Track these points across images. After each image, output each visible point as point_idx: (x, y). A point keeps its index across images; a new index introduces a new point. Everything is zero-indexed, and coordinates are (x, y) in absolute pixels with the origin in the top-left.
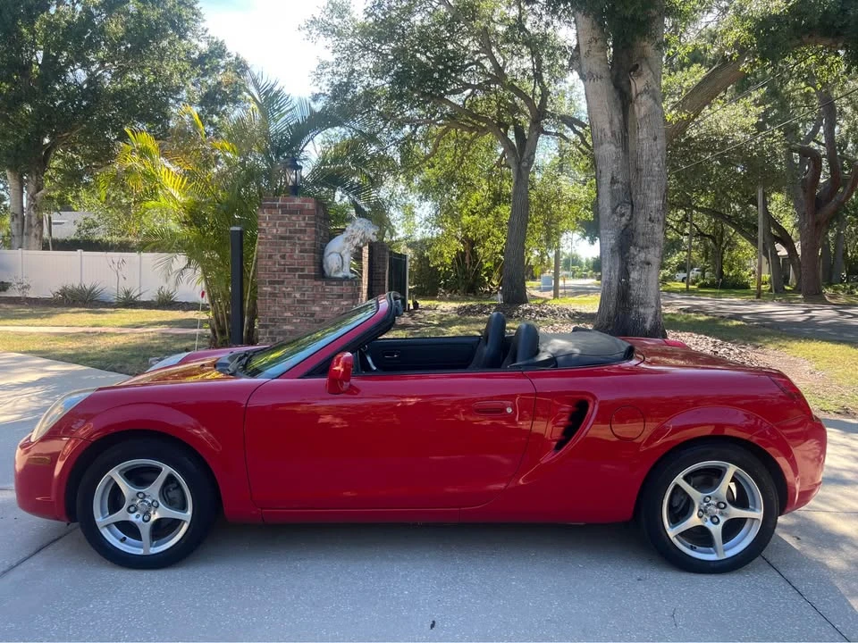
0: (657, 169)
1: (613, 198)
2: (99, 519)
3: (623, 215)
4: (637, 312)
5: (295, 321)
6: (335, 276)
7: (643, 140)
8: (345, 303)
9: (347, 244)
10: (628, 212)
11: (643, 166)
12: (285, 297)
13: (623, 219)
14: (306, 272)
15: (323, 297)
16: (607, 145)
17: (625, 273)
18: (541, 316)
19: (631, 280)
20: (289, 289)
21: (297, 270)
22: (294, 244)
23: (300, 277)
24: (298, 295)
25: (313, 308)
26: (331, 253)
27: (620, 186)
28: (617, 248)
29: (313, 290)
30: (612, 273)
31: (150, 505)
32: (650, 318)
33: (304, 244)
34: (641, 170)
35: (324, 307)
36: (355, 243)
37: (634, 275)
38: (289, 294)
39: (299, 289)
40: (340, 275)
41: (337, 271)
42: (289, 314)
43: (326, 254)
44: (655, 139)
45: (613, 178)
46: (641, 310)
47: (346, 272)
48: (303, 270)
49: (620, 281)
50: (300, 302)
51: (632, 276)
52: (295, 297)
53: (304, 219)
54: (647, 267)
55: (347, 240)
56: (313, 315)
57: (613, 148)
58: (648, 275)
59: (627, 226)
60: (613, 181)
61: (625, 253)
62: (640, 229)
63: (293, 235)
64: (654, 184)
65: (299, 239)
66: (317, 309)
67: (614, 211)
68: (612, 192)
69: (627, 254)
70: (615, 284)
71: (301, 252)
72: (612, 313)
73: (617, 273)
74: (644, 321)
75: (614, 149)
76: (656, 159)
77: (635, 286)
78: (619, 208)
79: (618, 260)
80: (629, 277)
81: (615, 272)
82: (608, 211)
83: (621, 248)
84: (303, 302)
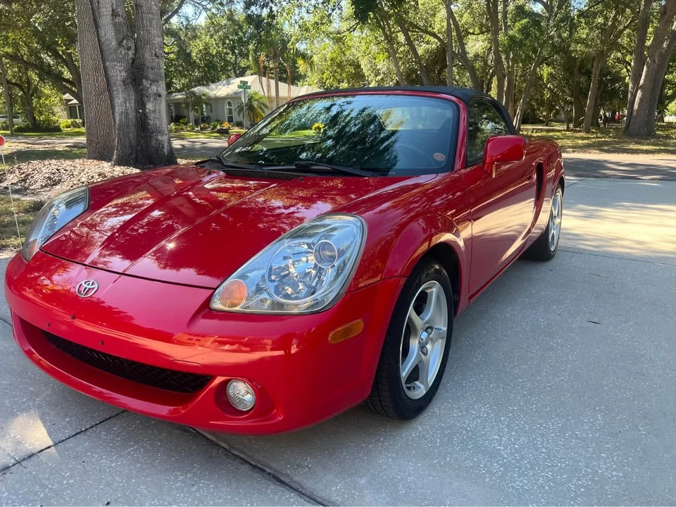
0: (155, 7)
1: (117, 31)
3: (129, 49)
4: (157, 140)
10: (133, 47)
13: (130, 52)
17: (141, 103)
19: (147, 111)
27: (121, 19)
28: (129, 81)
30: (128, 105)
32: (166, 144)
34: (141, 7)
37: (150, 106)
45: (113, 10)
46: (160, 138)
49: (138, 112)
51: (148, 106)
54: (158, 98)
58: (160, 106)
59: (134, 60)
60: (114, 14)
61: (139, 85)
62: (147, 63)
64: (154, 22)
67: (120, 43)
68: (115, 25)
69: (141, 87)
70: (132, 115)
72: (133, 142)
73: (133, 105)
74: (163, 147)
77: (152, 116)
78: (125, 42)
79: (132, 92)
80: (146, 108)
81: (130, 103)
82: (114, 43)
83: (134, 80)
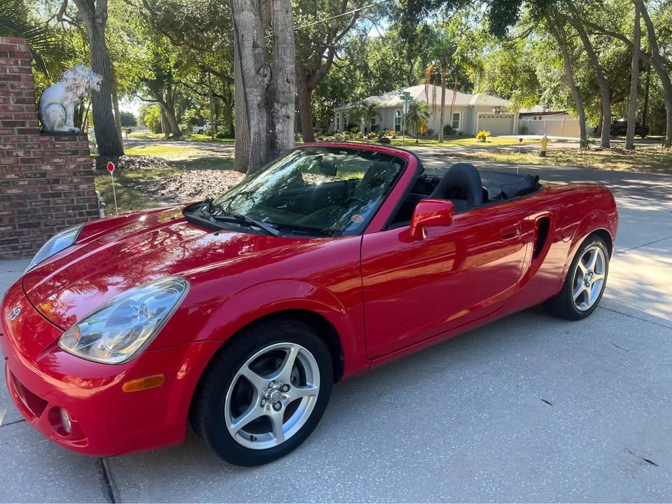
0: (289, 38)
1: (256, 61)
3: (265, 76)
5: (21, 183)
6: (60, 130)
7: (277, 11)
8: (82, 159)
9: (70, 95)
10: (269, 74)
11: (280, 35)
12: (4, 156)
13: (266, 79)
14: (28, 126)
15: (54, 154)
16: (247, 12)
17: (271, 125)
19: (277, 131)
20: (8, 147)
21: (13, 124)
22: (7, 93)
23: (21, 132)
24: (21, 154)
25: (43, 168)
26: (50, 104)
27: (260, 50)
28: (263, 104)
29: (39, 147)
30: (261, 126)
33: (20, 93)
34: (277, 38)
35: (58, 166)
36: (79, 93)
37: (279, 127)
38: (9, 154)
39: (21, 146)
40: (66, 129)
41: (61, 125)
42: (13, 176)
44: (287, 12)
45: (254, 42)
47: (70, 126)
48: (23, 124)
49: (268, 132)
50: (23, 160)
51: (277, 127)
52: (17, 156)
53: (16, 63)
54: (287, 120)
55: (69, 89)
56: (43, 175)
57: (252, 14)
58: (288, 127)
59: (268, 86)
60: (255, 46)
61: (271, 109)
62: (280, 88)
63: (5, 82)
64: (288, 51)
65: (12, 87)
66: (49, 167)
67: (258, 72)
68: (255, 55)
69: (273, 110)
70: (264, 134)
71: (17, 102)
73: (265, 125)
75: (253, 16)
76: (289, 30)
77: (280, 136)
78: (262, 70)
79: (265, 115)
80: (275, 129)
81: (262, 124)
82: (253, 71)
83: (267, 104)
84: (29, 161)
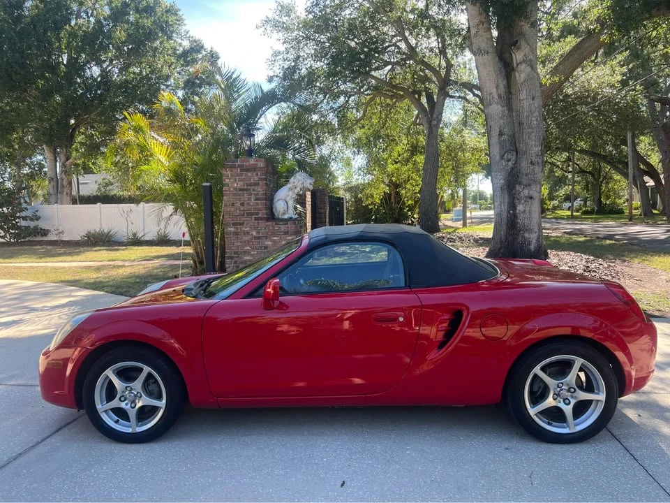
0: (535, 123)
1: (502, 147)
2: (99, 407)
3: (509, 160)
4: (523, 237)
5: (253, 253)
6: (282, 217)
7: (523, 100)
8: (290, 238)
9: (291, 193)
10: (514, 158)
11: (524, 120)
12: (245, 234)
13: (510, 163)
14: (260, 215)
15: (274, 234)
16: (495, 105)
17: (512, 206)
18: (451, 242)
19: (517, 211)
20: (248, 229)
21: (252, 214)
22: (251, 194)
23: (256, 219)
24: (254, 233)
25: (266, 243)
26: (278, 200)
27: (506, 137)
28: (505, 187)
29: (265, 229)
30: (502, 207)
31: (136, 396)
32: (534, 241)
33: (258, 194)
34: (523, 124)
35: (275, 242)
36: (296, 191)
37: (520, 208)
38: (248, 233)
39: (255, 228)
40: (286, 217)
41: (284, 214)
42: (248, 248)
43: (275, 200)
44: (533, 99)
45: (500, 131)
46: (527, 235)
47: (291, 214)
48: (257, 214)
49: (509, 212)
50: (256, 238)
51: (518, 208)
52: (252, 234)
53: (257, 175)
54: (530, 200)
55: (290, 189)
56: (266, 248)
57: (499, 106)
58: (530, 207)
59: (513, 169)
60: (501, 134)
61: (512, 190)
62: (524, 171)
63: (249, 187)
64: (533, 134)
65: (254, 190)
66: (269, 243)
67: (502, 157)
68: (500, 143)
69: (514, 191)
70: (505, 215)
71: (255, 200)
72: (503, 238)
73: (506, 207)
74: (529, 244)
75: (501, 108)
76: (535, 115)
77: (521, 216)
78: (506, 155)
79: (507, 196)
80: (516, 209)
81: (504, 205)
82: (498, 158)
83: (509, 186)
84: (258, 238)
